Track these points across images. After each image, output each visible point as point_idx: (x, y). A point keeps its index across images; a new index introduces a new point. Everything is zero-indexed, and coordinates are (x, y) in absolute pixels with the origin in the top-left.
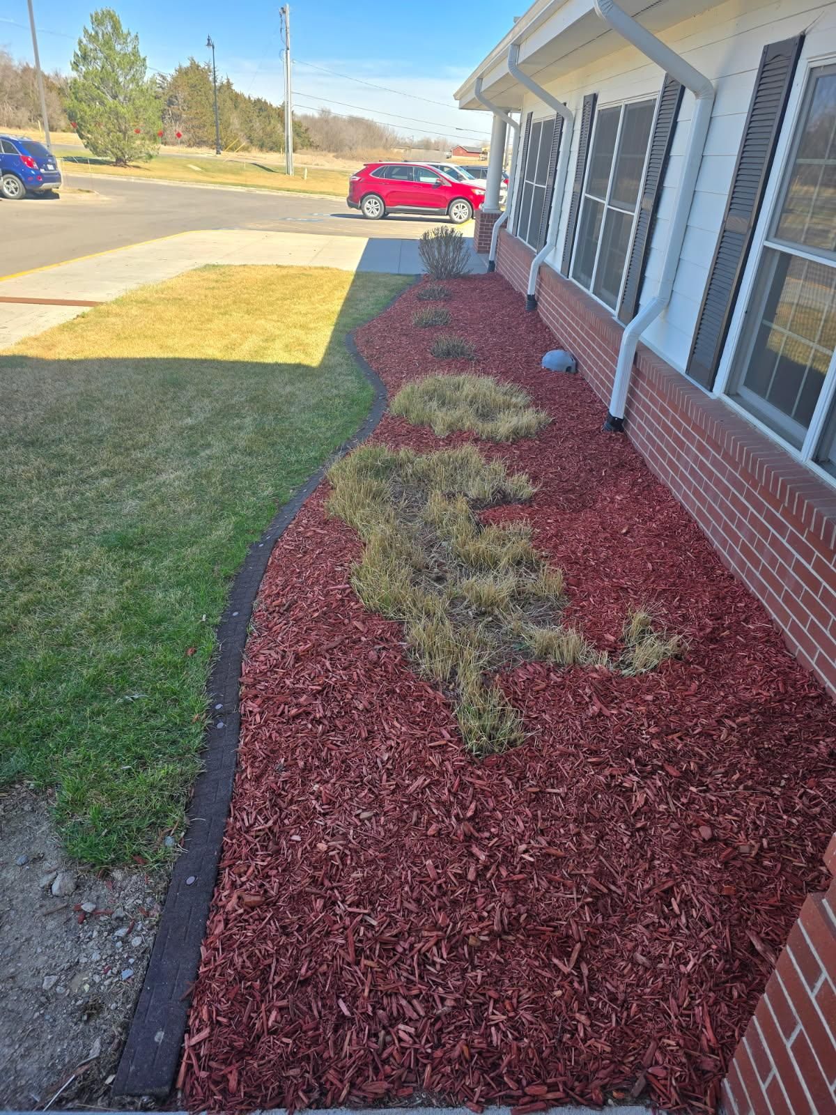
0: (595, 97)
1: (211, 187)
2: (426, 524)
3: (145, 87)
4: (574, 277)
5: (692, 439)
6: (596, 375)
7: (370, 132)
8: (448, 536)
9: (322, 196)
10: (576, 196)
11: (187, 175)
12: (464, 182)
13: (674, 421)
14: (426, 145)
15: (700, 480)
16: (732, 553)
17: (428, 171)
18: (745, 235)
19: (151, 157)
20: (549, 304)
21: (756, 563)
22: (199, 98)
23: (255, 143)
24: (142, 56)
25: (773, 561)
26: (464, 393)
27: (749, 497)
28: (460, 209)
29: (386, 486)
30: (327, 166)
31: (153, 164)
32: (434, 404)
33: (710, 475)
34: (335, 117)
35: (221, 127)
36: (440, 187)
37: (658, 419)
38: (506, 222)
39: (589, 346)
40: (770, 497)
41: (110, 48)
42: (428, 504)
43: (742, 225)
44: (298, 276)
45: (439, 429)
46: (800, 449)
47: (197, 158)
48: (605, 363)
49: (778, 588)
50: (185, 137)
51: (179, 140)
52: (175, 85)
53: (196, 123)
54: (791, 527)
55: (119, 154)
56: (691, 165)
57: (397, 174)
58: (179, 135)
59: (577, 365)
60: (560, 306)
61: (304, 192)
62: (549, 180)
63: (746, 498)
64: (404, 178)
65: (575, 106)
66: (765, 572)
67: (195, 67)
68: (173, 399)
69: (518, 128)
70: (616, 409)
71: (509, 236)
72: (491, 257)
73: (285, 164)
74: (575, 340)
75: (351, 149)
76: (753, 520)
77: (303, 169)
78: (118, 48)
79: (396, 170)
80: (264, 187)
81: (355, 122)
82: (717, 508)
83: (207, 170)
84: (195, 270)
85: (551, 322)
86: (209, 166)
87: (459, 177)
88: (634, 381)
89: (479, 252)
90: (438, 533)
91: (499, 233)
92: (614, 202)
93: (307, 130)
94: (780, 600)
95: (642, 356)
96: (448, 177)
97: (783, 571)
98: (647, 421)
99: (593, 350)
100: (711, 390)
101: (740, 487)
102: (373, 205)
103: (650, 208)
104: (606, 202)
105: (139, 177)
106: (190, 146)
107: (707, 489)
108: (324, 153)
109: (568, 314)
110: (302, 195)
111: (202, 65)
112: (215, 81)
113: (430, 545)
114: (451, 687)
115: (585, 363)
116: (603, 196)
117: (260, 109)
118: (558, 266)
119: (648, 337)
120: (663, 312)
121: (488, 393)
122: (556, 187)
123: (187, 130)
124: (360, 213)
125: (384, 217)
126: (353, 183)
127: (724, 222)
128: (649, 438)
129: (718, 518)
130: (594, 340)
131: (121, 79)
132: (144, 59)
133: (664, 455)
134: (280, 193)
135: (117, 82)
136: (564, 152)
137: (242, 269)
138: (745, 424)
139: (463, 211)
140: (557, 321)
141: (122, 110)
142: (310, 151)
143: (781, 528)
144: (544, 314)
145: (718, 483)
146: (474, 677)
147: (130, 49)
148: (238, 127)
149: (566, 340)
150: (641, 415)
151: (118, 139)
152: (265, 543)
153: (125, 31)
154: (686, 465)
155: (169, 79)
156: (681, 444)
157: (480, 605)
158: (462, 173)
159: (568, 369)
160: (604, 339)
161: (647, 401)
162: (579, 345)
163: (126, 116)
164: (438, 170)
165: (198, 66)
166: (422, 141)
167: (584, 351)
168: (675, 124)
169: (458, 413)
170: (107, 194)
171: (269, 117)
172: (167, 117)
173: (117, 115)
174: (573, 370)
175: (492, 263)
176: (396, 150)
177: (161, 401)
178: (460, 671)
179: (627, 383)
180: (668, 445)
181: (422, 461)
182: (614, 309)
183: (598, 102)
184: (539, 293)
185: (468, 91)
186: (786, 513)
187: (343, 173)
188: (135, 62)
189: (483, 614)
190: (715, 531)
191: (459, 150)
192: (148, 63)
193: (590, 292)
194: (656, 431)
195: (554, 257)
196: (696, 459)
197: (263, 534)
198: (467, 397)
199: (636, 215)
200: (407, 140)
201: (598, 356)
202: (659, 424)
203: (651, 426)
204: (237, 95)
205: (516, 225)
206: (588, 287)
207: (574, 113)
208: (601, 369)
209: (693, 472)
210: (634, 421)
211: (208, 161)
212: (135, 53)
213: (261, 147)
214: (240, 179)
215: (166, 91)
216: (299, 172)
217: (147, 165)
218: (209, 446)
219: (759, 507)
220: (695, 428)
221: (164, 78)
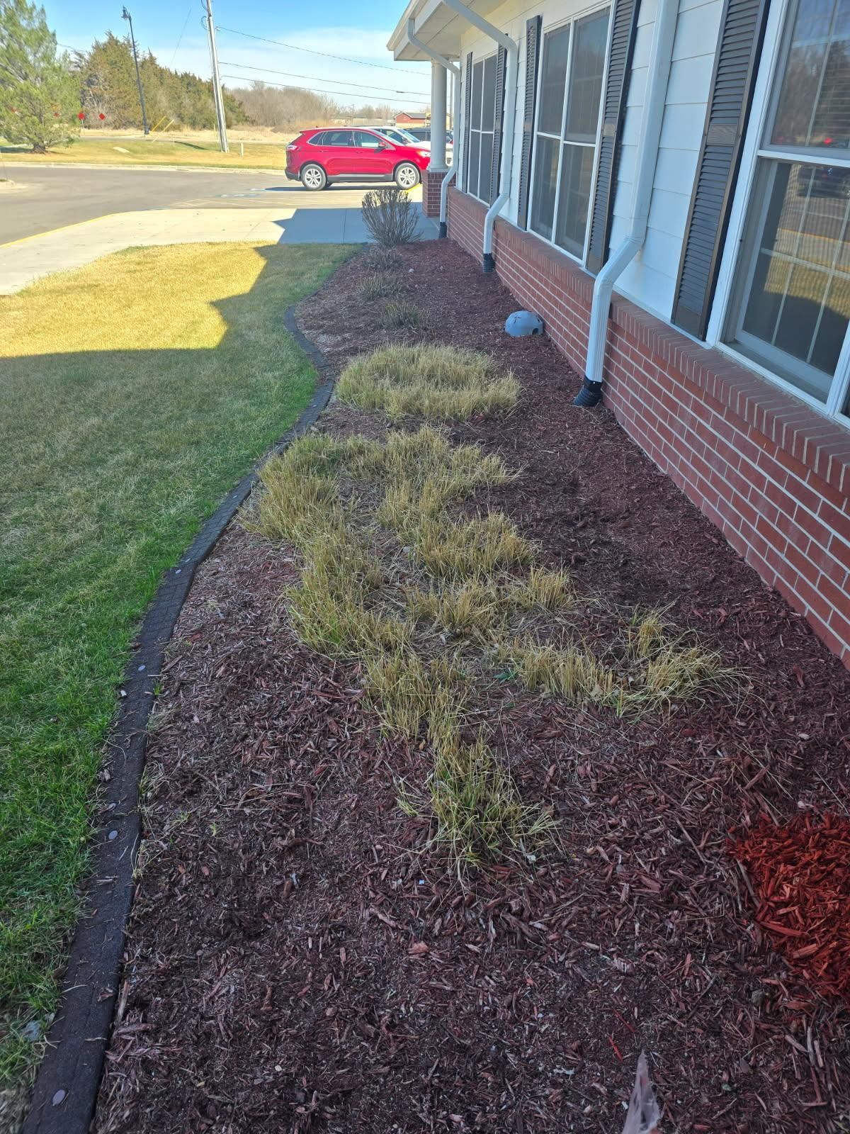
0: (539, 20)
1: (138, 168)
2: (383, 527)
3: (57, 65)
4: (532, 228)
5: (686, 399)
6: (566, 335)
7: (308, 102)
8: (409, 541)
9: (260, 170)
10: (528, 136)
11: (114, 158)
12: (408, 145)
13: (662, 379)
14: (368, 114)
15: (700, 447)
16: (747, 532)
17: (370, 136)
18: (733, 147)
19: (71, 141)
20: (509, 262)
21: (780, 543)
22: (121, 76)
23: (186, 120)
24: (51, 30)
25: (802, 541)
26: (420, 366)
27: (764, 463)
28: (407, 174)
29: (333, 484)
30: (265, 141)
31: (75, 147)
32: (387, 382)
33: (712, 440)
34: (270, 89)
35: (147, 106)
36: (382, 151)
37: (644, 380)
38: (454, 177)
39: (556, 303)
40: (794, 463)
41: (14, 24)
42: (385, 500)
43: (728, 135)
44: (231, 252)
45: (393, 410)
46: (825, 402)
47: (124, 140)
48: (576, 320)
49: (812, 574)
50: (109, 118)
51: (103, 121)
52: (93, 63)
53: (121, 102)
54: (823, 498)
55: (36, 139)
56: (659, 73)
57: (338, 141)
58: (102, 117)
59: (544, 325)
60: (520, 262)
61: (240, 167)
62: (496, 125)
63: (761, 465)
64: (344, 145)
65: (518, 33)
66: (791, 554)
67: (113, 42)
68: (78, 399)
69: (458, 73)
70: (592, 371)
71: (459, 192)
72: (442, 219)
73: (218, 141)
74: (539, 299)
75: (289, 121)
76: (773, 491)
77: (240, 144)
78: (24, 23)
79: (337, 136)
80: (197, 164)
81: (291, 92)
82: (724, 479)
83: (135, 152)
84: (116, 253)
85: (512, 282)
86: (136, 148)
87: (402, 140)
88: (611, 338)
89: (430, 215)
90: (399, 537)
91: (448, 190)
92: (570, 136)
93: (241, 104)
94: (815, 589)
95: (619, 308)
96: (391, 140)
97: (816, 554)
98: (630, 383)
99: (561, 308)
100: (704, 340)
101: (752, 453)
102: (313, 174)
103: (614, 135)
104: (561, 138)
105: (59, 162)
106: (116, 128)
107: (709, 456)
108: (261, 127)
109: (530, 270)
110: (238, 171)
111: (121, 40)
112: (136, 57)
113: (388, 553)
114: (421, 746)
115: (553, 322)
116: (558, 133)
117: (189, 84)
118: (514, 219)
119: (622, 285)
120: (638, 253)
121: (447, 364)
122: (504, 131)
123: (111, 111)
124: (300, 184)
125: (327, 187)
126: (289, 153)
127: (705, 135)
128: (634, 402)
129: (727, 492)
130: (560, 296)
131: (30, 58)
132: (54, 35)
133: (653, 420)
134: (215, 170)
135: (26, 61)
136: (511, 88)
137: (169, 248)
138: (750, 376)
139: (409, 175)
140: (518, 279)
141: (35, 92)
142: (247, 126)
143: (810, 500)
144: (503, 273)
145: (723, 448)
146: (450, 731)
147: (37, 24)
148: (166, 104)
149: (530, 300)
150: (623, 376)
151: (33, 123)
152: (183, 568)
153: (29, 5)
154: (681, 430)
155: (87, 57)
156: (673, 406)
157: (453, 626)
158: (406, 136)
159: (535, 331)
160: (572, 293)
161: (629, 359)
162: (545, 304)
163: (40, 97)
164: (380, 134)
165: (117, 41)
166: (363, 110)
167: (551, 310)
168: (635, 31)
169: (414, 390)
170: (23, 182)
171: (198, 92)
172: (88, 98)
173: (30, 97)
174: (540, 332)
175: (443, 225)
176: (336, 121)
177: (62, 403)
178: (432, 721)
179: (604, 340)
180: (657, 408)
181: (376, 451)
182: (581, 258)
183: (543, 26)
184: (496, 250)
185: (401, 37)
186: (817, 481)
187: (279, 146)
188: (44, 37)
189: (457, 637)
190: (723, 507)
191: (402, 117)
192: (58, 39)
193: (552, 243)
194: (641, 393)
195: (508, 210)
196: (693, 423)
197: (183, 556)
198: (423, 370)
199: (597, 146)
200: (348, 110)
201: (567, 313)
202: (644, 384)
203: (635, 387)
204: (162, 71)
205: (464, 180)
206: (549, 238)
207: (517, 43)
208: (571, 328)
209: (690, 438)
210: (615, 384)
211: (136, 141)
212: (44, 28)
213: (193, 125)
214: (172, 159)
215: (84, 71)
216: (234, 148)
217: (68, 150)
218: (118, 451)
219: (779, 475)
220: (690, 385)
221: (81, 56)
